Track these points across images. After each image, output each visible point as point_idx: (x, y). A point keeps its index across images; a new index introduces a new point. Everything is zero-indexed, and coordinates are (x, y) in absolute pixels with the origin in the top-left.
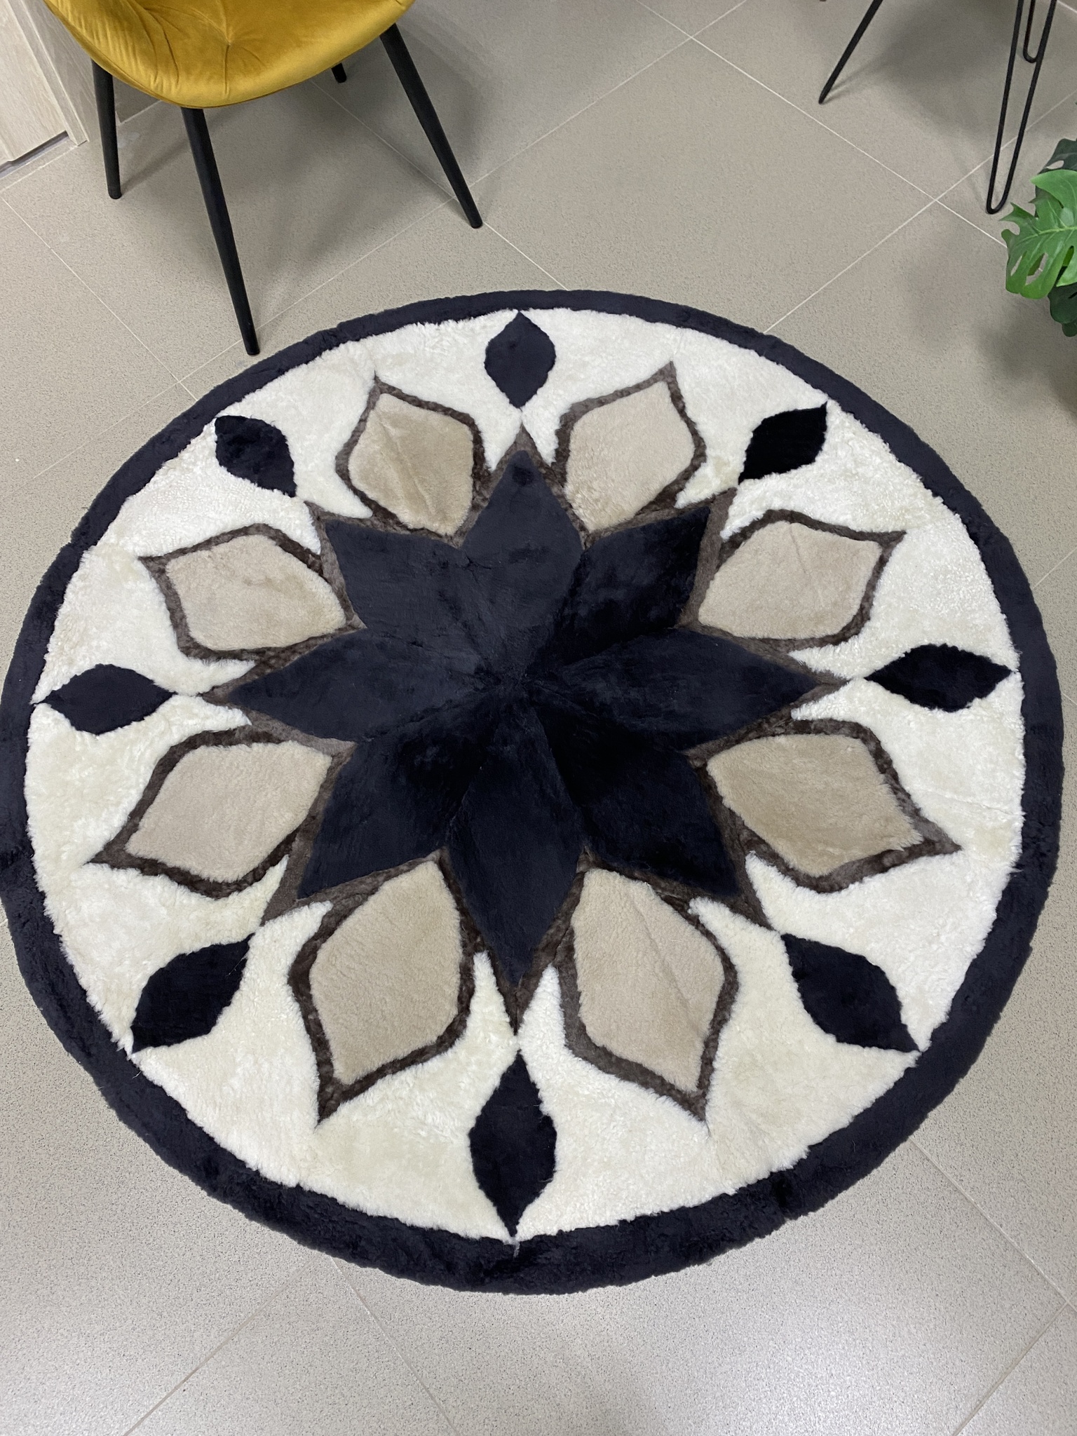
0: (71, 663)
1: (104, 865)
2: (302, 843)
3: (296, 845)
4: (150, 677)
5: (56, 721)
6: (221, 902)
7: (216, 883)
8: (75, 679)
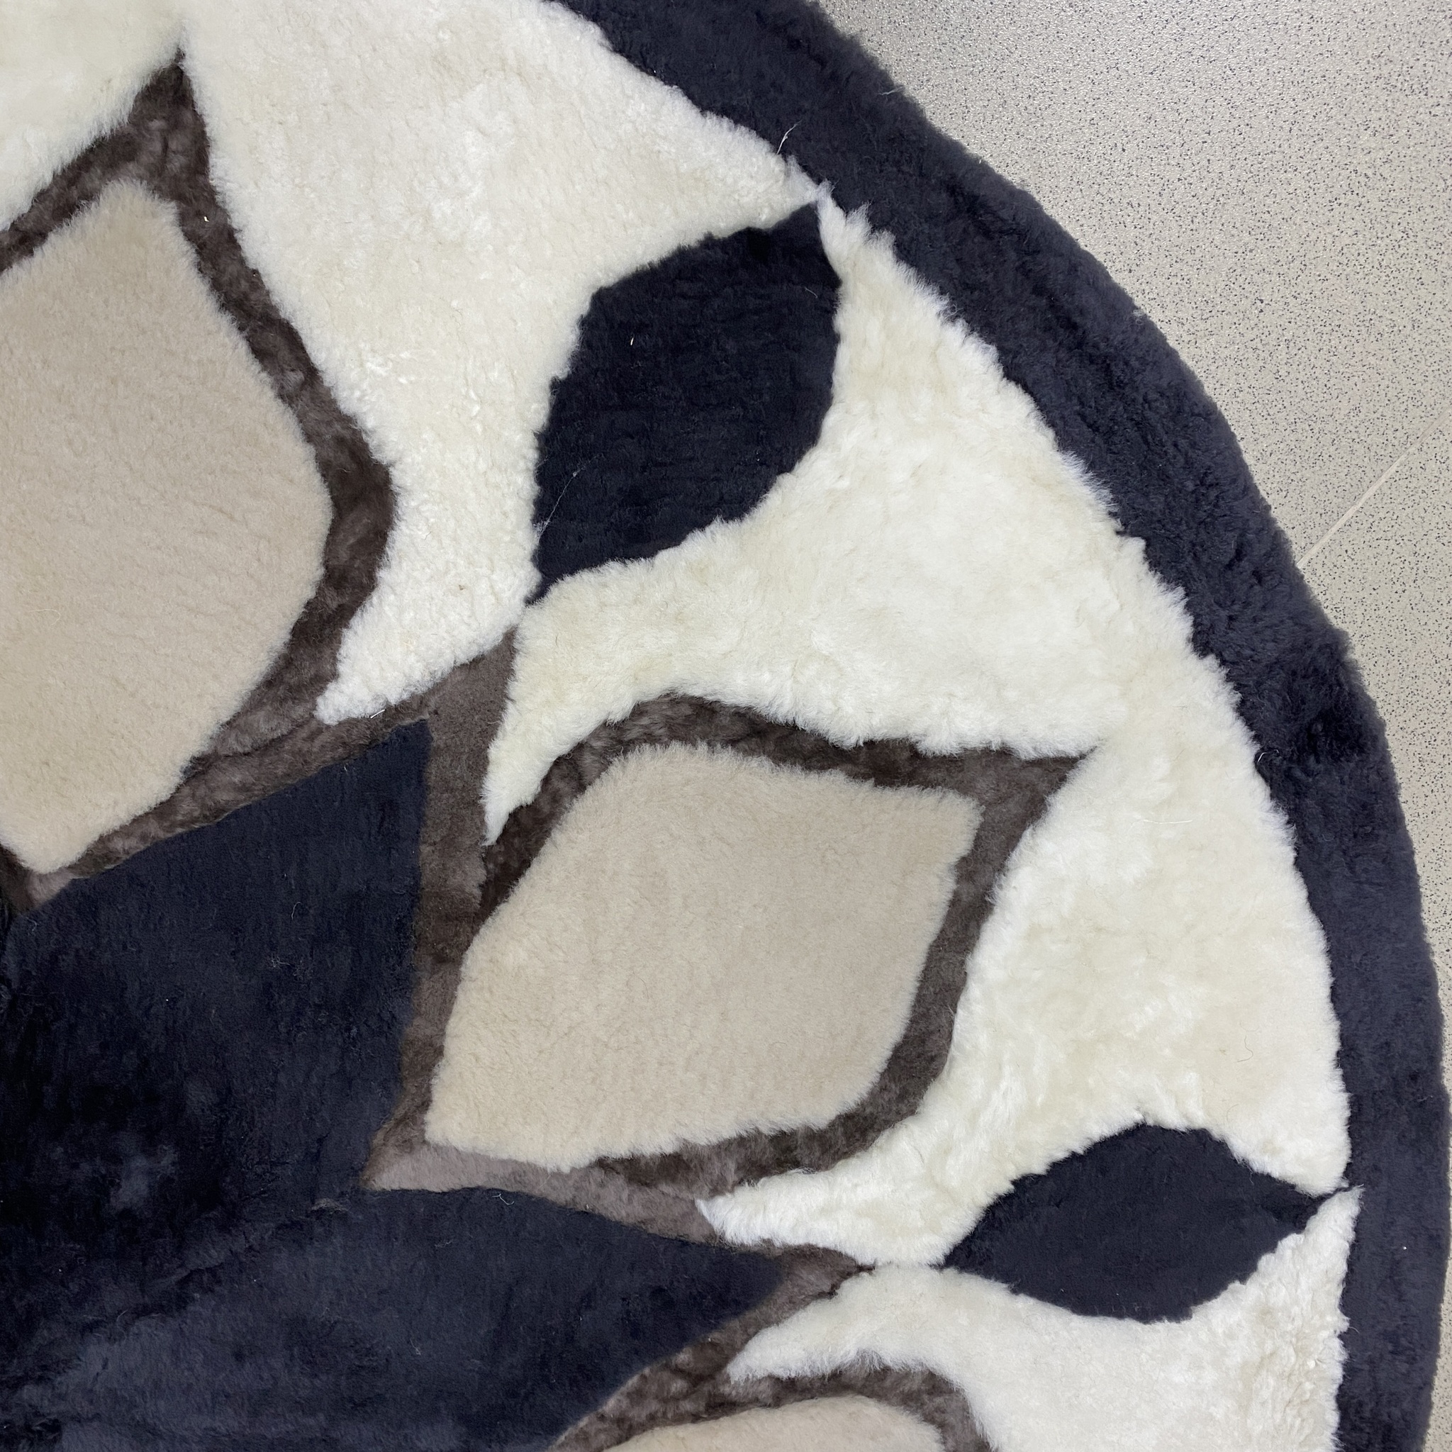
0: (1265, 1314)
1: (1033, 755)
2: (455, 880)
3: (472, 877)
4: (1025, 1303)
5: (1269, 1147)
6: (654, 687)
7: (687, 739)
8: (1243, 1268)
